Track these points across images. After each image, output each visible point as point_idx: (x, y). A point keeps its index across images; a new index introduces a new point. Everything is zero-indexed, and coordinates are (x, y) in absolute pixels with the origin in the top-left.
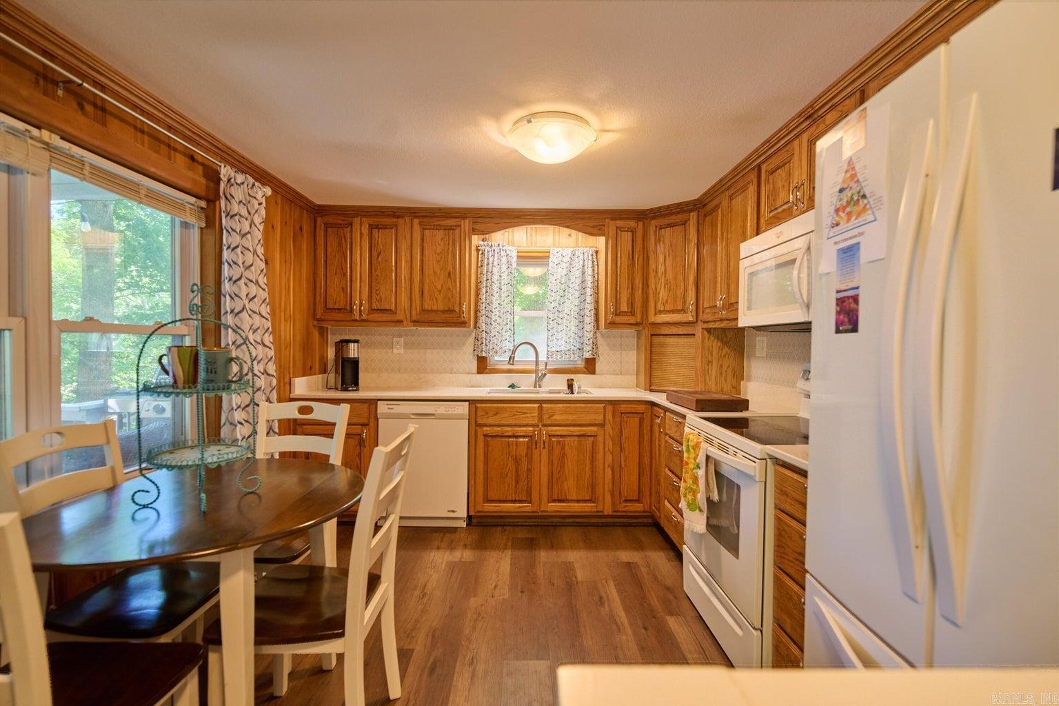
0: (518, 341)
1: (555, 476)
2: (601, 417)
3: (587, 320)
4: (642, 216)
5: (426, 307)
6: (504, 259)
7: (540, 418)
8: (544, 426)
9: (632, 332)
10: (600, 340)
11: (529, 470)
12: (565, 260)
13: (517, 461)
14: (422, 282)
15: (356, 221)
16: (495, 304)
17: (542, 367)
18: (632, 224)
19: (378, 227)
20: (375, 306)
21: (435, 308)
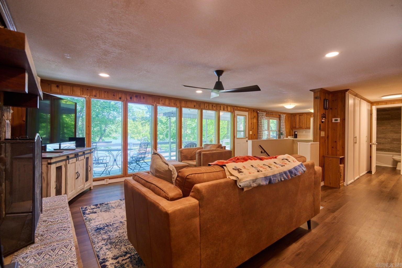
15: (297, 115)
19: (300, 116)
20: (300, 127)
21: (308, 127)
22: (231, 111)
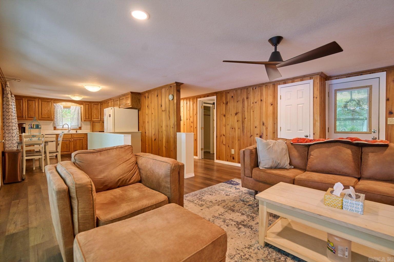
0: (64, 123)
1: (75, 147)
2: (84, 136)
3: (79, 120)
4: (90, 102)
5: (43, 117)
6: (60, 108)
7: (72, 137)
8: (72, 138)
9: (89, 122)
10: (82, 124)
11: (69, 146)
12: (74, 108)
13: (67, 145)
14: (42, 112)
15: (24, 99)
16: (58, 116)
17: (69, 129)
18: (88, 103)
19: (30, 100)
20: (29, 116)
21: (45, 117)
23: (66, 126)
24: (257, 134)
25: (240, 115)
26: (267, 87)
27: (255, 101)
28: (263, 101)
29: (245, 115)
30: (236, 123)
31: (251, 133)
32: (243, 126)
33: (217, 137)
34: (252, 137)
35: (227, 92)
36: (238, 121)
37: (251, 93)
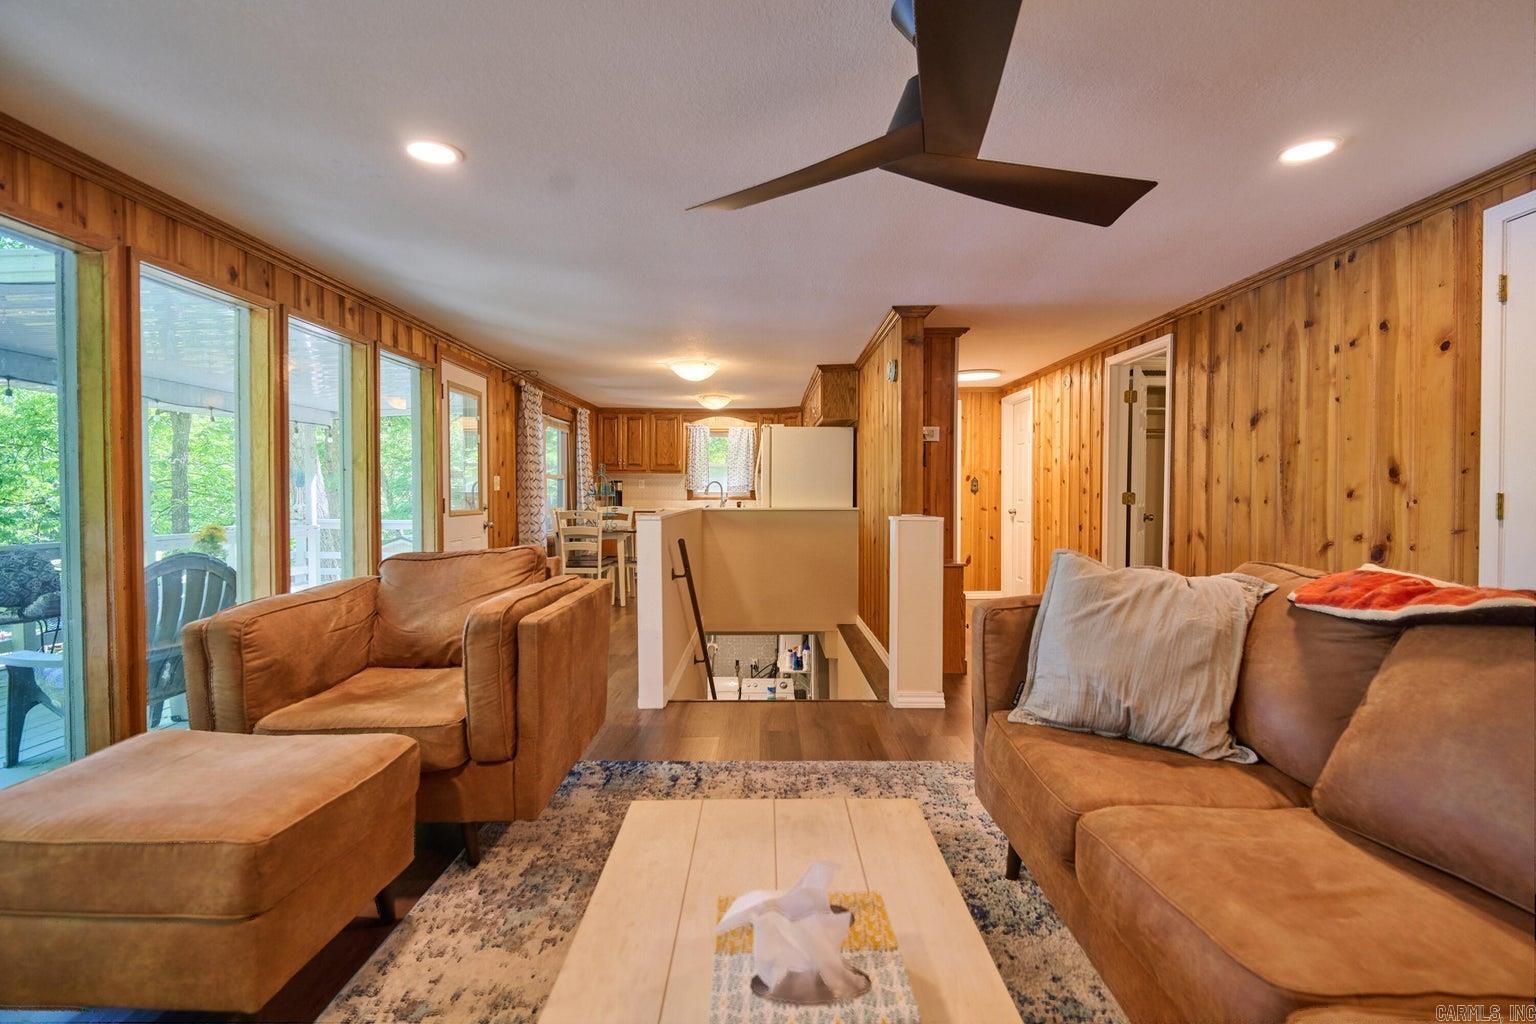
0: (711, 480)
6: (702, 434)
12: (737, 434)
14: (656, 449)
15: (620, 416)
16: (697, 460)
17: (724, 496)
19: (632, 419)
20: (630, 462)
21: (663, 463)
22: (420, 360)
23: (714, 490)
24: (1359, 538)
25: (1270, 426)
26: (1420, 232)
27: (1352, 333)
28: (1396, 329)
29: (1296, 424)
30: (1255, 472)
31: (1325, 528)
32: (1285, 488)
33: (1171, 543)
34: (1330, 553)
35: (1218, 307)
36: (1261, 460)
37: (1332, 289)
